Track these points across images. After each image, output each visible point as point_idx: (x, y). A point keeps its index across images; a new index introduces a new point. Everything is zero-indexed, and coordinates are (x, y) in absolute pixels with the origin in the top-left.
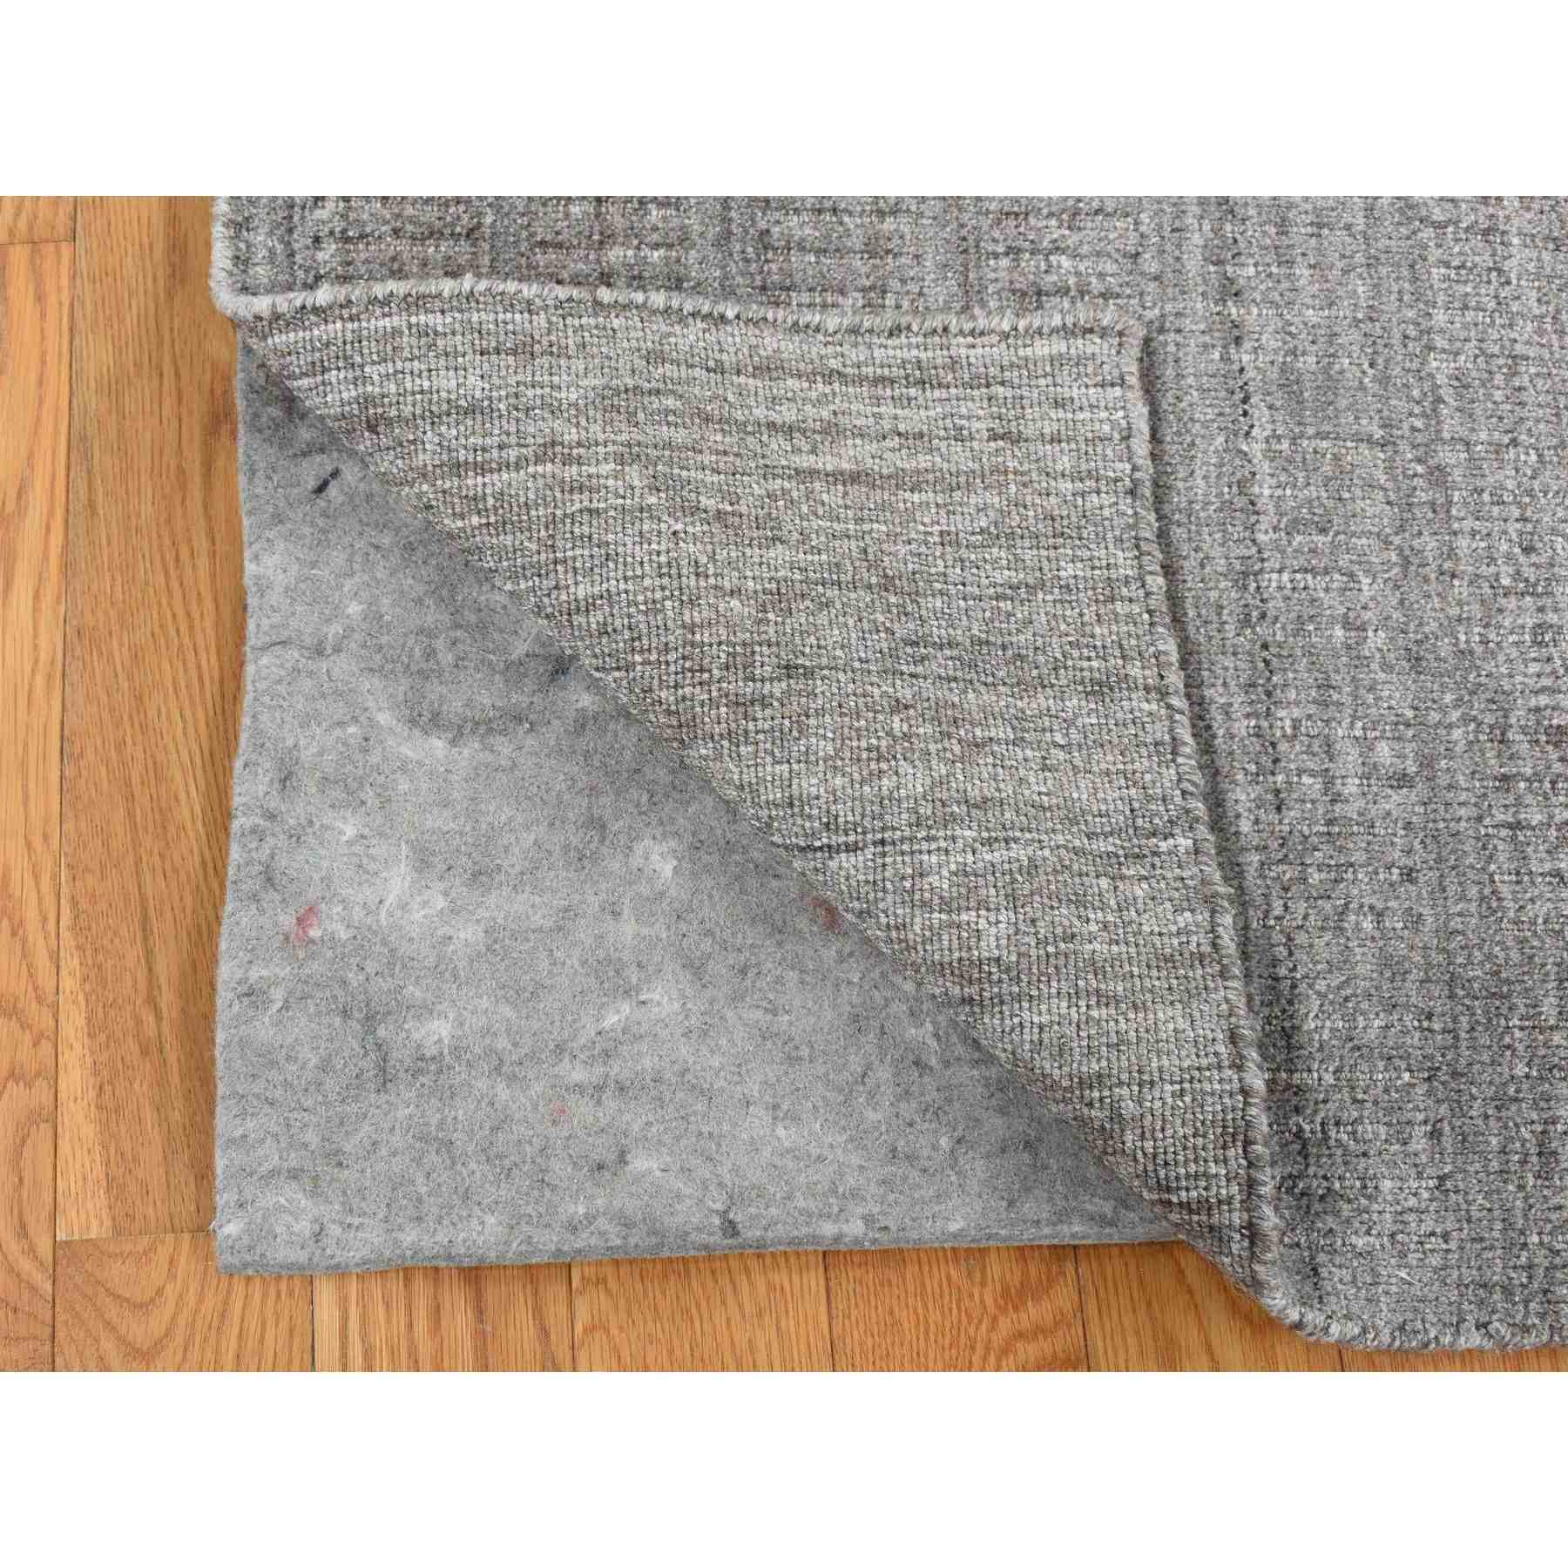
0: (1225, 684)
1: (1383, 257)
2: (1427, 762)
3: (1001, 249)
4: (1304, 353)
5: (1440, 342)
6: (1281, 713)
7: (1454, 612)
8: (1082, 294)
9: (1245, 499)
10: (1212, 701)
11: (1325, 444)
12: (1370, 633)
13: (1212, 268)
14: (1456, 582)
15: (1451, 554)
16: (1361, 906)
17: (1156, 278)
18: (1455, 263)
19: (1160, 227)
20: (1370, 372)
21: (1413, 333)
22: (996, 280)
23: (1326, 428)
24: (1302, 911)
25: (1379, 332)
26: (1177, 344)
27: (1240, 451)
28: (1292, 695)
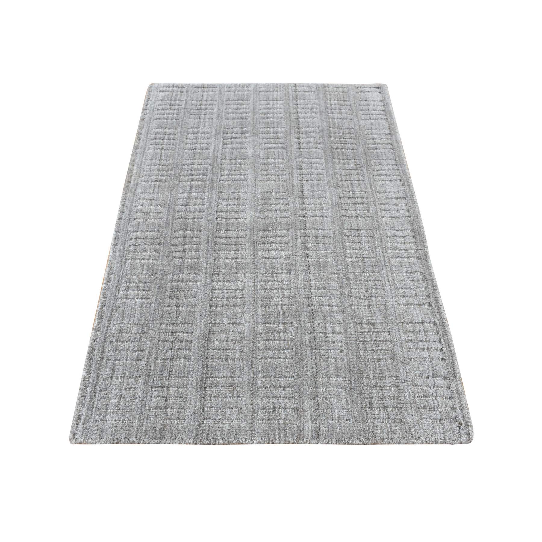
0: (304, 317)
1: (337, 242)
2: (345, 330)
3: (261, 243)
4: (321, 258)
5: (348, 256)
6: (315, 322)
7: (351, 303)
8: (277, 250)
9: (309, 284)
10: (301, 320)
11: (325, 274)
12: (334, 307)
13: (303, 245)
14: (352, 298)
15: (351, 292)
16: (331, 357)
17: (292, 247)
18: (351, 242)
19: (293, 238)
20: (334, 261)
21: (342, 254)
22: (260, 248)
23: (325, 271)
24: (319, 358)
25: (336, 254)
26: (296, 258)
27: (308, 276)
28: (318, 318)
